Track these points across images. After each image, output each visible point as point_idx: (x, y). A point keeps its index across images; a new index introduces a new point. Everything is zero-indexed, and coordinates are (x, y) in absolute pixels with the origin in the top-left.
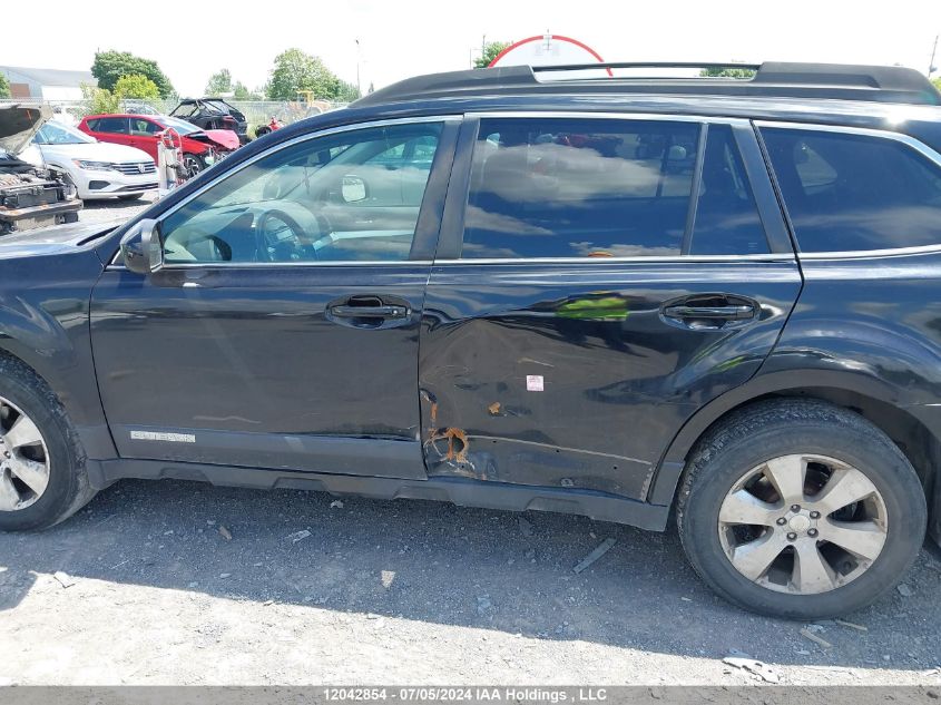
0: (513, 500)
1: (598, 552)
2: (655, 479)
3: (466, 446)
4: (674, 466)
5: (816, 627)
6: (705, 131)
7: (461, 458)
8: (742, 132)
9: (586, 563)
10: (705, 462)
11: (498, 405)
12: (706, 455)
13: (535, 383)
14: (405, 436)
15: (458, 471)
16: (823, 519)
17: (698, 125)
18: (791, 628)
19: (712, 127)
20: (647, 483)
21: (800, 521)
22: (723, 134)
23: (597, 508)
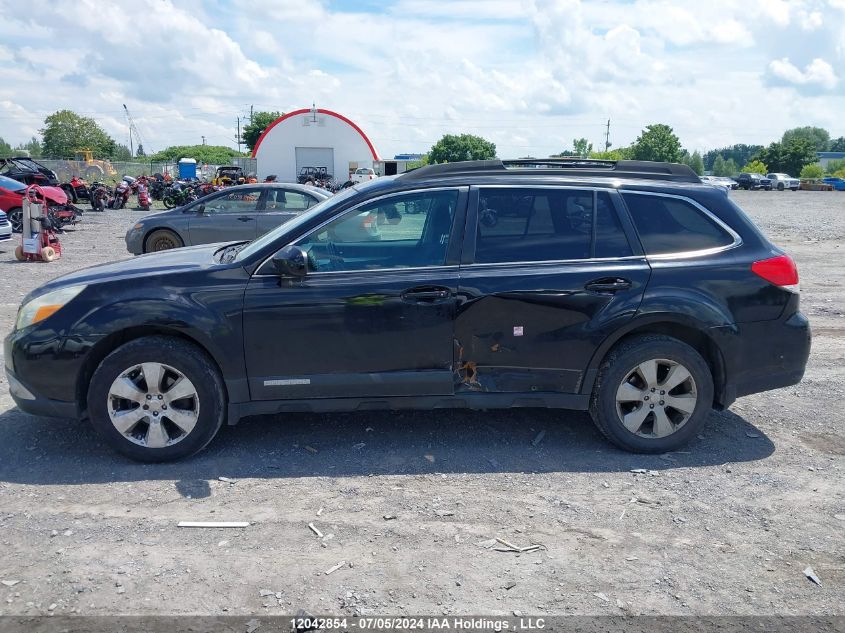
0: (504, 402)
1: (540, 436)
2: (583, 381)
3: (475, 373)
4: (593, 371)
5: (667, 455)
6: (596, 195)
7: (472, 380)
8: (613, 194)
9: (537, 441)
10: (607, 368)
11: (497, 345)
12: (608, 365)
13: (519, 331)
14: (444, 368)
15: (471, 388)
16: (667, 394)
17: (592, 192)
18: (656, 457)
19: (599, 193)
20: (579, 383)
21: (655, 397)
22: (605, 196)
23: (551, 402)
